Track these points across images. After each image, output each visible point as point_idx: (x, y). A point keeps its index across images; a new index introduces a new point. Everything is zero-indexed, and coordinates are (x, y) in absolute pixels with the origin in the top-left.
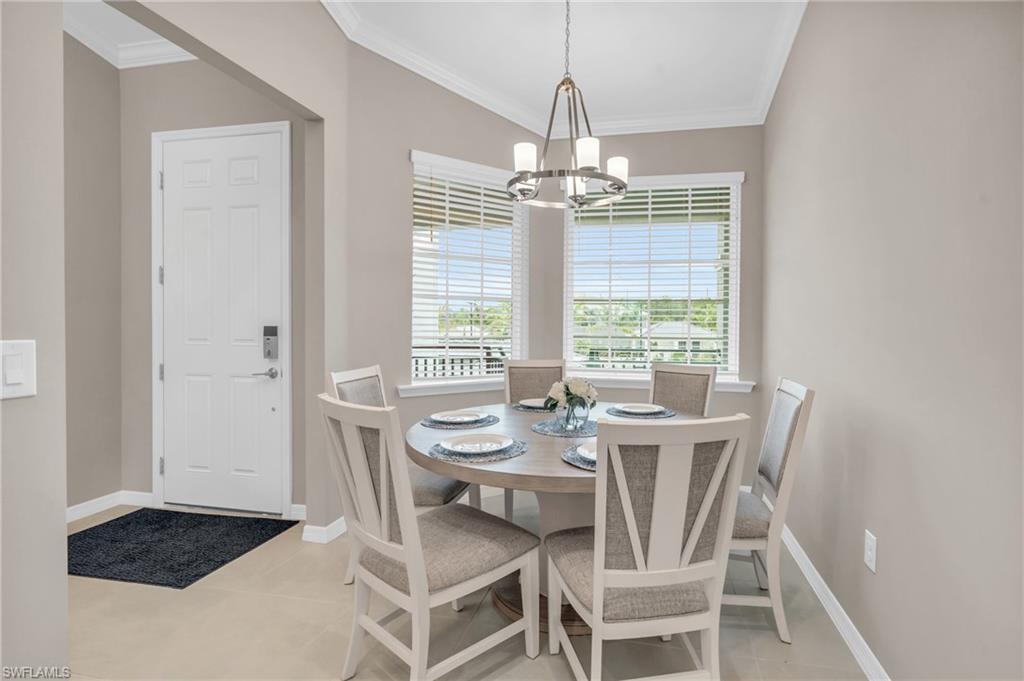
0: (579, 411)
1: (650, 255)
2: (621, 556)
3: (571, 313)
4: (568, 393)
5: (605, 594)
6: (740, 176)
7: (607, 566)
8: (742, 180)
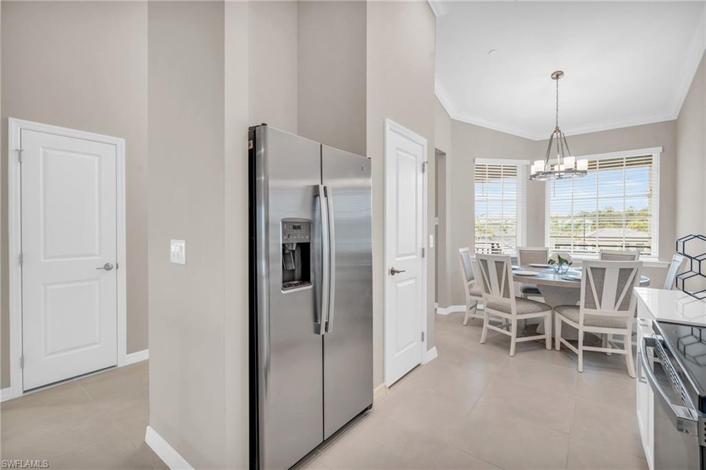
0: (565, 267)
1: (597, 194)
2: (590, 304)
3: (549, 224)
4: (559, 257)
5: (585, 317)
6: (660, 149)
7: (585, 307)
8: (661, 151)
